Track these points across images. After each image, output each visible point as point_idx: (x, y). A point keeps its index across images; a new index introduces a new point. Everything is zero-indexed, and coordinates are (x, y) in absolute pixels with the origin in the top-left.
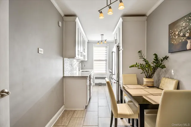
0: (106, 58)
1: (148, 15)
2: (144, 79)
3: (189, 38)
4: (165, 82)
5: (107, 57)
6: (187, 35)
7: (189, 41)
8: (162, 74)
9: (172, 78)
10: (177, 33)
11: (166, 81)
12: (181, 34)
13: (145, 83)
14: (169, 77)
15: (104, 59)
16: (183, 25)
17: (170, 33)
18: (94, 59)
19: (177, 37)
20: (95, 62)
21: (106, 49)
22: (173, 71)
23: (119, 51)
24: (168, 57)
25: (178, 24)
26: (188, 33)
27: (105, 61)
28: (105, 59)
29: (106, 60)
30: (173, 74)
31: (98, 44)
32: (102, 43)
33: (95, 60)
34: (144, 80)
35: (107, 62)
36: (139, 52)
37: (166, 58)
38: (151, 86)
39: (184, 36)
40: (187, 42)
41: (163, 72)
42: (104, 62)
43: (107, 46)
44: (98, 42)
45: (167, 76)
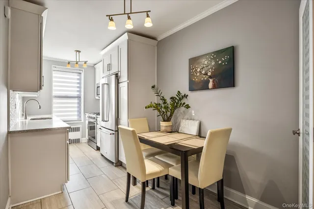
0: (78, 93)
1: (159, 40)
2: (161, 122)
3: (210, 77)
4: (185, 124)
5: (80, 91)
6: (209, 74)
7: (211, 80)
8: (180, 115)
9: (192, 118)
10: (199, 70)
11: (187, 123)
12: (203, 72)
13: (163, 128)
14: (189, 118)
15: (76, 94)
16: (205, 63)
17: (190, 69)
18: (55, 93)
19: (198, 74)
20: (55, 101)
22: (193, 112)
23: (118, 83)
24: (187, 96)
25: (199, 61)
26: (210, 72)
27: (77, 99)
29: (79, 97)
30: (193, 114)
31: (69, 67)
32: (77, 65)
33: (56, 97)
34: (161, 125)
35: (80, 101)
36: (153, 87)
37: (186, 96)
38: (170, 131)
39: (206, 74)
40: (209, 82)
41: (181, 113)
43: (81, 72)
44: (69, 63)
45: (186, 117)
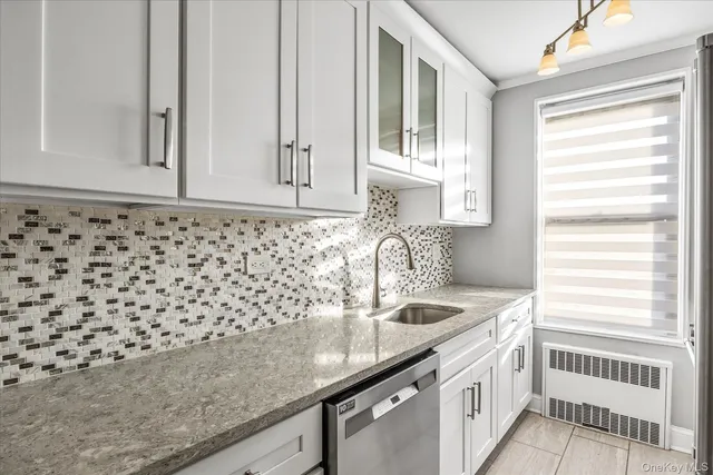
0: (663, 199)
5: (668, 189)
15: (645, 203)
18: (545, 209)
21: (663, 120)
27: (651, 225)
28: (647, 211)
29: (663, 218)
33: (554, 222)
35: (673, 237)
42: (647, 235)
43: (675, 89)
44: (549, 49)
